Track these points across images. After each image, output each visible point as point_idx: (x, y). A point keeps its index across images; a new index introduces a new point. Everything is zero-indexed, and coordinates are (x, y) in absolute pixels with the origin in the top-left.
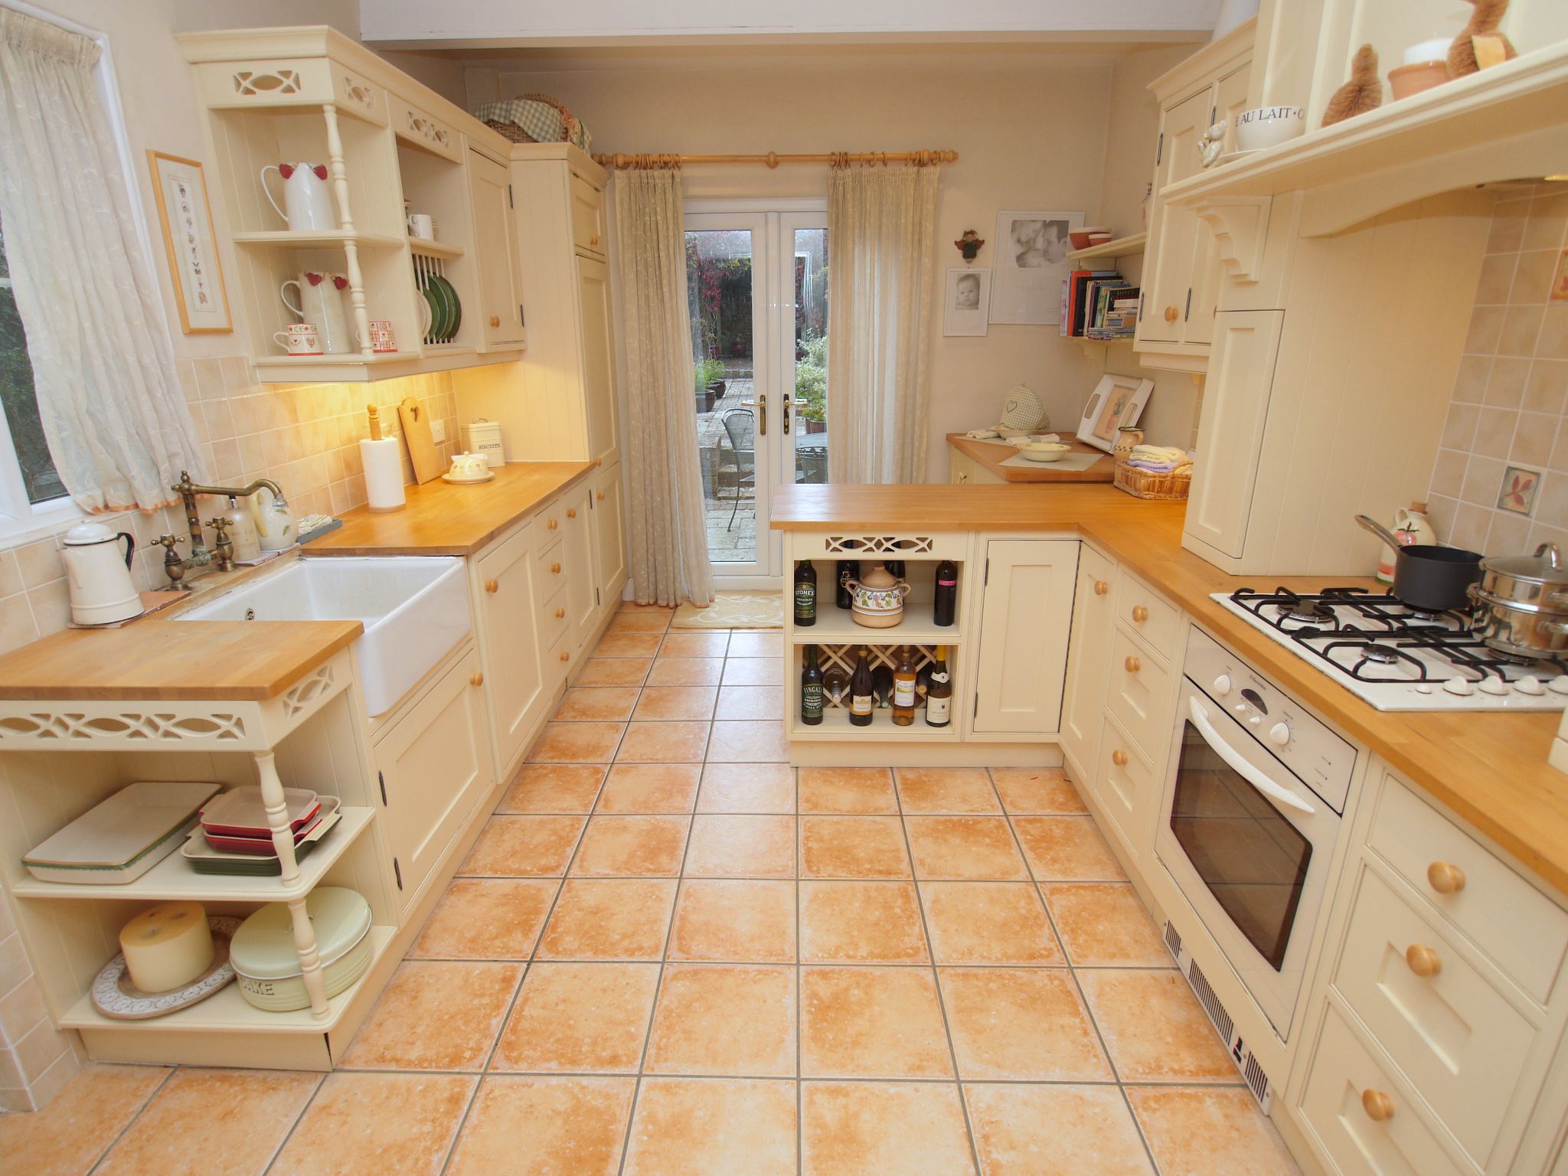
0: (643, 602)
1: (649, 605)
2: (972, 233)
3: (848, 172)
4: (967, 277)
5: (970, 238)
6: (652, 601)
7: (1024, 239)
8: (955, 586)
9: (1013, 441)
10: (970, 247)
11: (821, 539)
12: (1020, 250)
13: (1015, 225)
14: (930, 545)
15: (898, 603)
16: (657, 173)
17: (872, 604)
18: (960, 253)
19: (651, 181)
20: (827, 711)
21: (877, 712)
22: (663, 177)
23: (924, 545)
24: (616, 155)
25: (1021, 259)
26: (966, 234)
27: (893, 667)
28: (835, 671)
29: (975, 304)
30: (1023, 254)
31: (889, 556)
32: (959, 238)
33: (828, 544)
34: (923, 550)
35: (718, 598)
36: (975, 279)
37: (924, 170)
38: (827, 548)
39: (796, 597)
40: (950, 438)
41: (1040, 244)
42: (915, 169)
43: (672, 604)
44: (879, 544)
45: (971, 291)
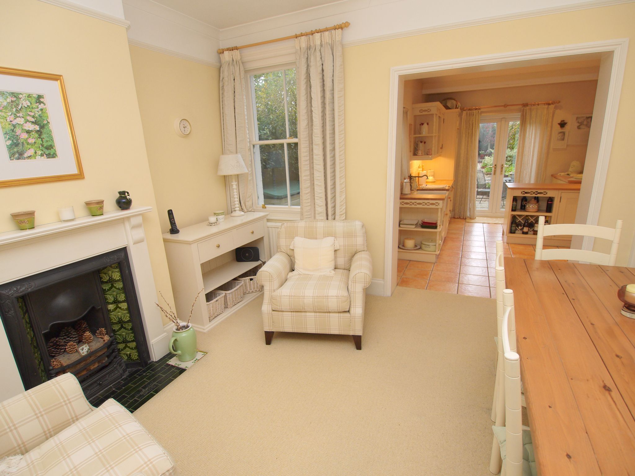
0: (456, 217)
1: (458, 218)
2: (563, 121)
3: (528, 108)
4: (561, 132)
5: (563, 122)
6: (459, 217)
7: (580, 122)
8: (552, 203)
9: (572, 175)
10: (563, 124)
11: (520, 191)
12: (578, 124)
13: (577, 118)
14: (547, 193)
15: (537, 206)
16: (474, 111)
17: (531, 207)
18: (559, 126)
19: (473, 113)
20: (517, 232)
21: (529, 233)
22: (476, 112)
23: (545, 193)
24: (464, 108)
25: (579, 128)
26: (562, 121)
27: (534, 222)
28: (520, 223)
29: (563, 139)
30: (579, 126)
31: (536, 196)
32: (559, 122)
33: (522, 193)
34: (545, 194)
35: (477, 218)
36: (564, 133)
37: (550, 106)
38: (521, 193)
39: (513, 205)
40: (552, 176)
41: (585, 123)
42: (547, 106)
43: (465, 218)
44: (534, 193)
45: (562, 136)
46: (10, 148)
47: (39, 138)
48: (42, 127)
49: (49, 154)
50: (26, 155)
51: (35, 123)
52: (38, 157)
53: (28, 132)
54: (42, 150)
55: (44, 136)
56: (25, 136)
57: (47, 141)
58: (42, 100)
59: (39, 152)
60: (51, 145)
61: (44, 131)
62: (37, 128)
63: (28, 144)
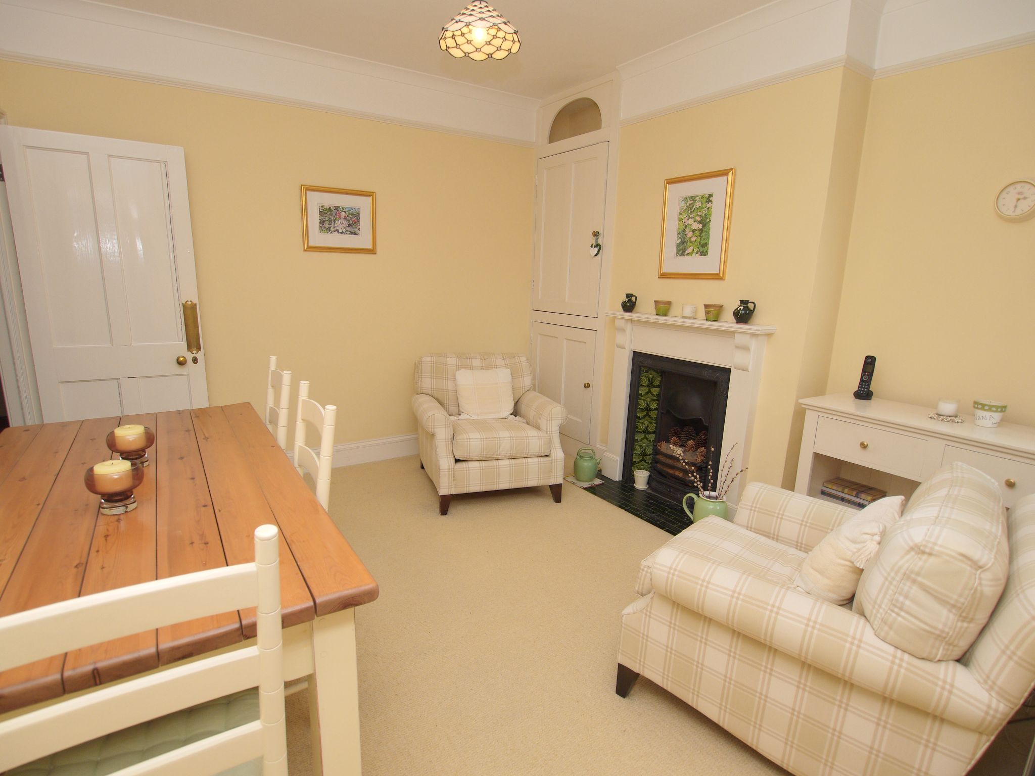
46: (678, 245)
47: (700, 236)
48: (704, 226)
49: (703, 252)
50: (686, 253)
51: (699, 222)
52: (694, 254)
53: (694, 231)
54: (698, 248)
55: (703, 234)
56: (690, 235)
57: (704, 239)
58: (711, 199)
59: (696, 250)
60: (706, 243)
61: (705, 229)
62: (700, 226)
63: (691, 242)
